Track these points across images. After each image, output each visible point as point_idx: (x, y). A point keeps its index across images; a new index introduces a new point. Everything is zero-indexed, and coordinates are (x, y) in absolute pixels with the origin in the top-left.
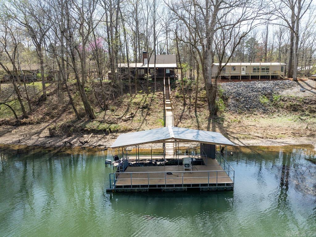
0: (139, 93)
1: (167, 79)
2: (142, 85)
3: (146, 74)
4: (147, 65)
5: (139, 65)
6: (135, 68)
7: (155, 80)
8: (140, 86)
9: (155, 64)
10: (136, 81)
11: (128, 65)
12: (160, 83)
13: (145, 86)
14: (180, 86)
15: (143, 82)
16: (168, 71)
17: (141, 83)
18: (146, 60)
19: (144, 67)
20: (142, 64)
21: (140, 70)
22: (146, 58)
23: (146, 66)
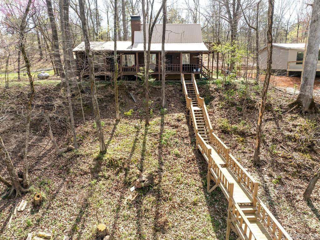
0: (126, 117)
1: (188, 78)
2: (132, 94)
3: (141, 68)
4: (143, 44)
5: (123, 46)
6: (112, 53)
7: (164, 81)
8: (128, 95)
9: (163, 42)
10: (117, 83)
11: (87, 44)
12: (172, 88)
13: (137, 94)
14: (222, 99)
15: (134, 84)
16: (186, 60)
17: (130, 89)
18: (139, 35)
19: (134, 49)
20: (129, 43)
21: (126, 57)
22: (139, 30)
23: (140, 47)
